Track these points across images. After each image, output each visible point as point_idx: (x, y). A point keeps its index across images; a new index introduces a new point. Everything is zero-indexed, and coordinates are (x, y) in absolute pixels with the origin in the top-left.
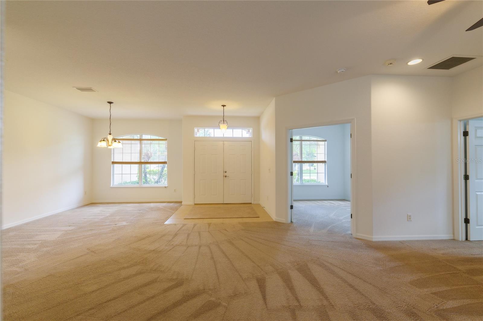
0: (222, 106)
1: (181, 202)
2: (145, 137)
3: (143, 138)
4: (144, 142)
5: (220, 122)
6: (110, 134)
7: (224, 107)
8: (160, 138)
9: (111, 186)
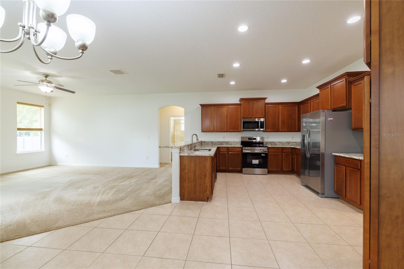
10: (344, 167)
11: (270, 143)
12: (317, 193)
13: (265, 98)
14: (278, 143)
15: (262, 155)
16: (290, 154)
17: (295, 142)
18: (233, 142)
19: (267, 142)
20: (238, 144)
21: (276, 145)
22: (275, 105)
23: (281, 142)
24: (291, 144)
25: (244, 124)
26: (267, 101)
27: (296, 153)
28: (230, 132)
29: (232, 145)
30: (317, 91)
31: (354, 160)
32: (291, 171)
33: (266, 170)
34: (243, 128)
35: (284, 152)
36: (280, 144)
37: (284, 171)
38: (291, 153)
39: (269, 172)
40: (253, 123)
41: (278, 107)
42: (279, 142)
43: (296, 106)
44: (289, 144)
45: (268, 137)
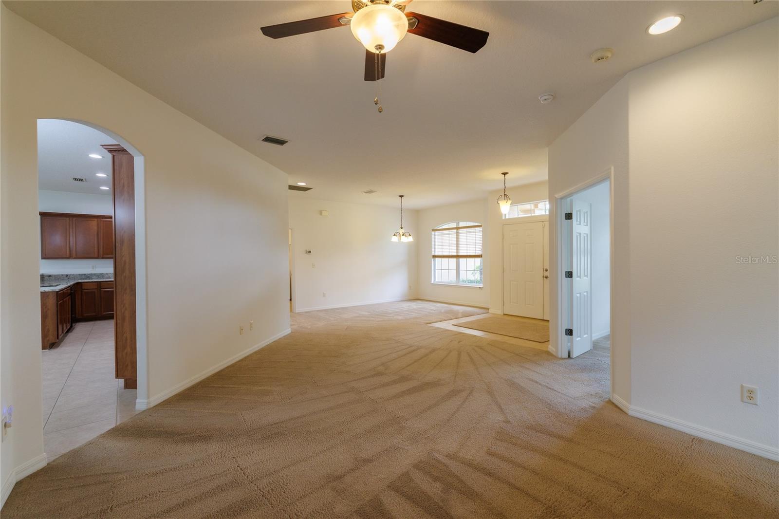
0: (503, 174)
1: (488, 309)
2: (462, 224)
3: (460, 226)
4: (461, 231)
5: (499, 198)
6: (402, 228)
7: (505, 175)
8: (477, 224)
9: (432, 282)
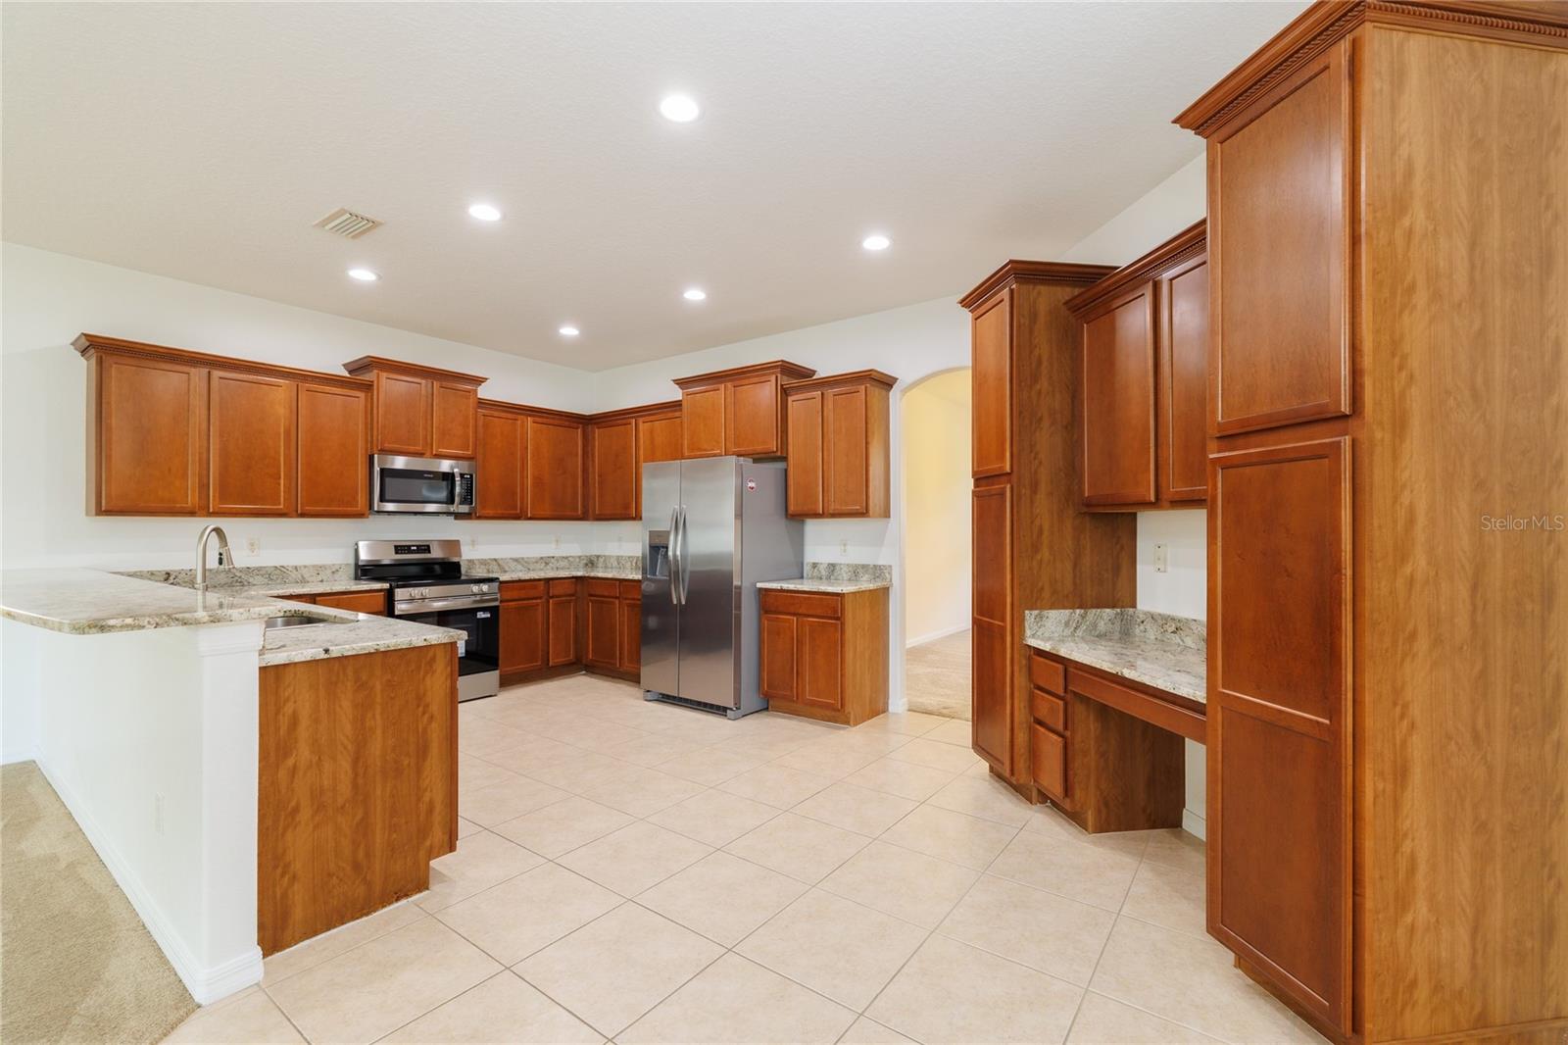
10: (795, 619)
11: (483, 562)
12: (720, 710)
13: (478, 381)
14: (513, 565)
15: (481, 615)
16: (569, 601)
17: (567, 558)
18: (314, 566)
19: (471, 561)
20: (336, 576)
21: (505, 572)
22: (511, 412)
23: (523, 559)
24: (553, 564)
25: (388, 480)
26: (484, 392)
27: (591, 595)
28: (303, 515)
29: (304, 581)
30: (676, 394)
31: (824, 597)
32: (573, 664)
33: (492, 677)
34: (382, 499)
35: (552, 597)
36: (519, 567)
37: (552, 667)
38: (573, 598)
39: (506, 682)
40: (429, 478)
41: (523, 422)
42: (516, 560)
43: (577, 428)
44: (547, 564)
45: (473, 541)
